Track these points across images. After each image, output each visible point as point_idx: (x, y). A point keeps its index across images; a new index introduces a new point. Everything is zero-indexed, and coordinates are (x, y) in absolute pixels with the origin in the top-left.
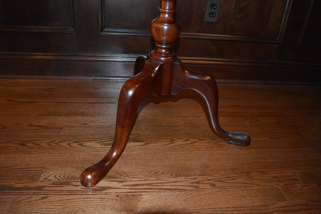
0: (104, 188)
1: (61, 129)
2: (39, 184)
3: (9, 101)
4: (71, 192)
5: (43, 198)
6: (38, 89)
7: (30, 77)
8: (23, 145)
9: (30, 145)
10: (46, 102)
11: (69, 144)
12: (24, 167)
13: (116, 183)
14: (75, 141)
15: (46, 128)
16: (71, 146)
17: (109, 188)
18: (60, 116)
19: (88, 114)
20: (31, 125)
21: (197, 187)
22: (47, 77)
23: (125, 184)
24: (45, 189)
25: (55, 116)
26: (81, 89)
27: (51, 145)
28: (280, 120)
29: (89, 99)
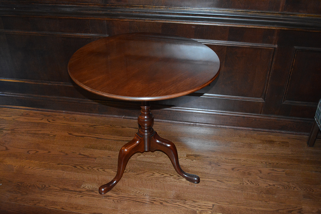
0: (109, 196)
1: (96, 158)
2: (80, 190)
3: (70, 134)
4: (93, 196)
5: (81, 196)
6: (87, 125)
7: (83, 113)
8: (75, 167)
9: (78, 167)
10: (90, 137)
11: (98, 169)
12: (75, 180)
13: (115, 194)
14: (101, 167)
15: (88, 157)
16: (99, 171)
17: (111, 196)
18: (97, 149)
19: (112, 149)
20: (80, 154)
21: (153, 203)
22: (94, 114)
23: (119, 195)
24: (83, 192)
25: (94, 149)
26: (113, 127)
27: (89, 169)
28: (237, 167)
29: (116, 137)
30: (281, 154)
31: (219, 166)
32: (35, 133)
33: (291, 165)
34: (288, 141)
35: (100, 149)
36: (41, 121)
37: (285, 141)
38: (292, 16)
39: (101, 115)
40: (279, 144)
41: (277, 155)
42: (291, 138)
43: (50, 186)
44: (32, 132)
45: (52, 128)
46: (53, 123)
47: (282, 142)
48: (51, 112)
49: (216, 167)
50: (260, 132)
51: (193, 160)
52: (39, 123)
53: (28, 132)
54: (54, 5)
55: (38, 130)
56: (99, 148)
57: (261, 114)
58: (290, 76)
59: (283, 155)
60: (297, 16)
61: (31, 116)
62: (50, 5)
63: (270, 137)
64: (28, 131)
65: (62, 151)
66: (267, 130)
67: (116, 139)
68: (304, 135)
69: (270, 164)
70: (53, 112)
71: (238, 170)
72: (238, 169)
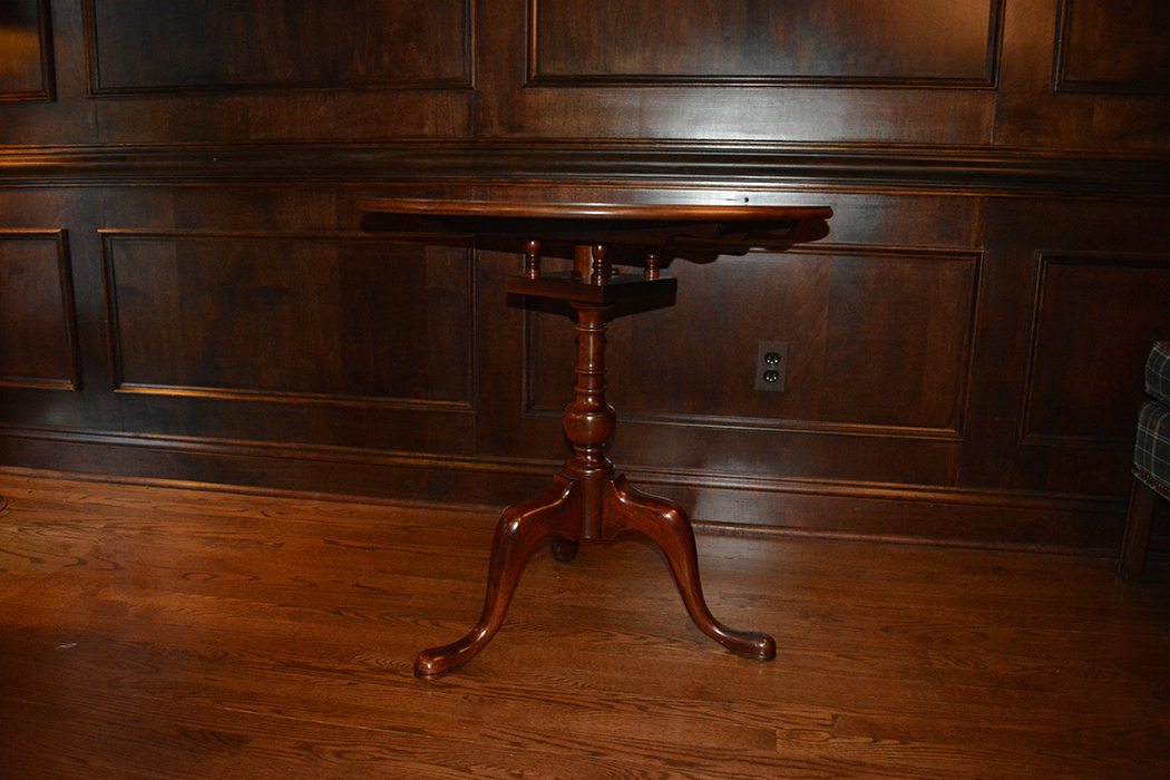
0: (450, 686)
1: (409, 596)
2: (349, 667)
3: (330, 542)
4: (395, 683)
5: (350, 684)
6: (388, 525)
7: (379, 500)
8: (337, 613)
9: (348, 614)
10: (396, 550)
11: (416, 622)
12: (330, 643)
13: (473, 682)
14: (427, 617)
15: (384, 592)
16: (418, 624)
17: (458, 686)
18: (416, 576)
20: (358, 585)
21: (612, 707)
22: (411, 503)
24: (356, 674)
25: (405, 575)
27: (383, 619)
28: (899, 624)
30: (1042, 597)
31: (836, 621)
32: (216, 538)
33: (1085, 622)
34: (1056, 570)
35: (427, 577)
36: (240, 512)
37: (1044, 568)
39: (433, 505)
40: (1025, 575)
41: (1029, 598)
42: (1065, 564)
43: (241, 655)
44: (208, 535)
45: (272, 529)
46: (279, 520)
47: (1036, 571)
48: (276, 496)
49: (828, 624)
51: (744, 607)
52: (234, 517)
53: (195, 535)
55: (227, 531)
56: (423, 574)
57: (953, 486)
58: (1033, 346)
59: (1050, 599)
61: (215, 504)
63: (993, 562)
64: (194, 533)
65: (298, 577)
67: (479, 556)
69: (1012, 618)
70: (281, 496)
71: (904, 632)
72: (905, 628)
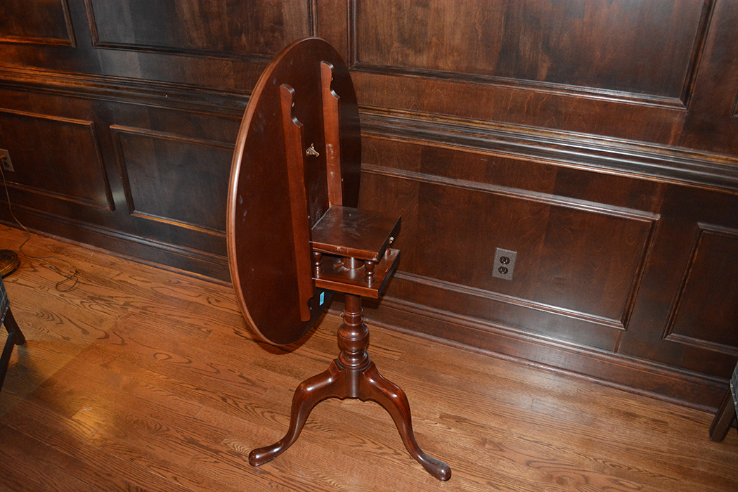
0: (264, 472)
1: (266, 389)
2: (218, 448)
3: (237, 333)
4: (238, 465)
5: (215, 462)
8: (224, 400)
9: (230, 401)
11: (263, 413)
12: (215, 425)
13: (277, 471)
14: (270, 410)
15: (253, 384)
16: (263, 416)
17: (269, 473)
18: (274, 371)
19: (302, 377)
20: (241, 376)
23: (284, 475)
24: (221, 454)
26: (318, 332)
27: (247, 408)
28: (538, 460)
29: (317, 352)
30: (645, 448)
31: (501, 450)
32: (177, 321)
33: (661, 478)
34: (668, 421)
35: (280, 373)
36: (194, 298)
37: (660, 418)
38: (695, 157)
40: (645, 423)
41: (636, 448)
42: (676, 415)
43: (168, 430)
44: (175, 317)
45: (209, 316)
46: (215, 307)
47: (654, 420)
49: (495, 452)
50: (612, 390)
51: (450, 429)
52: (192, 302)
53: (169, 317)
54: (231, 94)
55: (184, 315)
56: (278, 370)
57: (616, 352)
58: (684, 284)
59: (649, 451)
60: (708, 159)
61: (184, 288)
62: (224, 94)
63: (629, 405)
64: (168, 315)
65: (212, 364)
66: (626, 388)
67: (315, 356)
68: (708, 411)
69: (613, 466)
70: (221, 284)
71: (538, 468)
72: (541, 464)
